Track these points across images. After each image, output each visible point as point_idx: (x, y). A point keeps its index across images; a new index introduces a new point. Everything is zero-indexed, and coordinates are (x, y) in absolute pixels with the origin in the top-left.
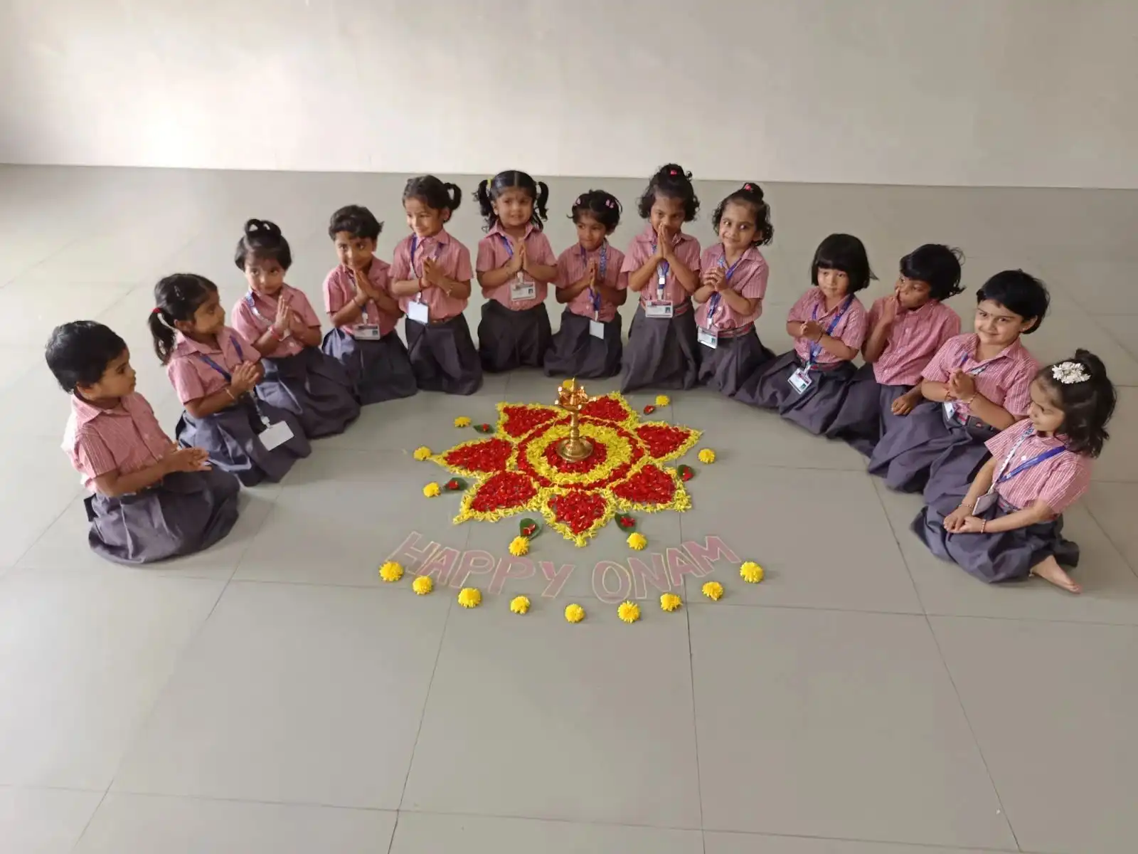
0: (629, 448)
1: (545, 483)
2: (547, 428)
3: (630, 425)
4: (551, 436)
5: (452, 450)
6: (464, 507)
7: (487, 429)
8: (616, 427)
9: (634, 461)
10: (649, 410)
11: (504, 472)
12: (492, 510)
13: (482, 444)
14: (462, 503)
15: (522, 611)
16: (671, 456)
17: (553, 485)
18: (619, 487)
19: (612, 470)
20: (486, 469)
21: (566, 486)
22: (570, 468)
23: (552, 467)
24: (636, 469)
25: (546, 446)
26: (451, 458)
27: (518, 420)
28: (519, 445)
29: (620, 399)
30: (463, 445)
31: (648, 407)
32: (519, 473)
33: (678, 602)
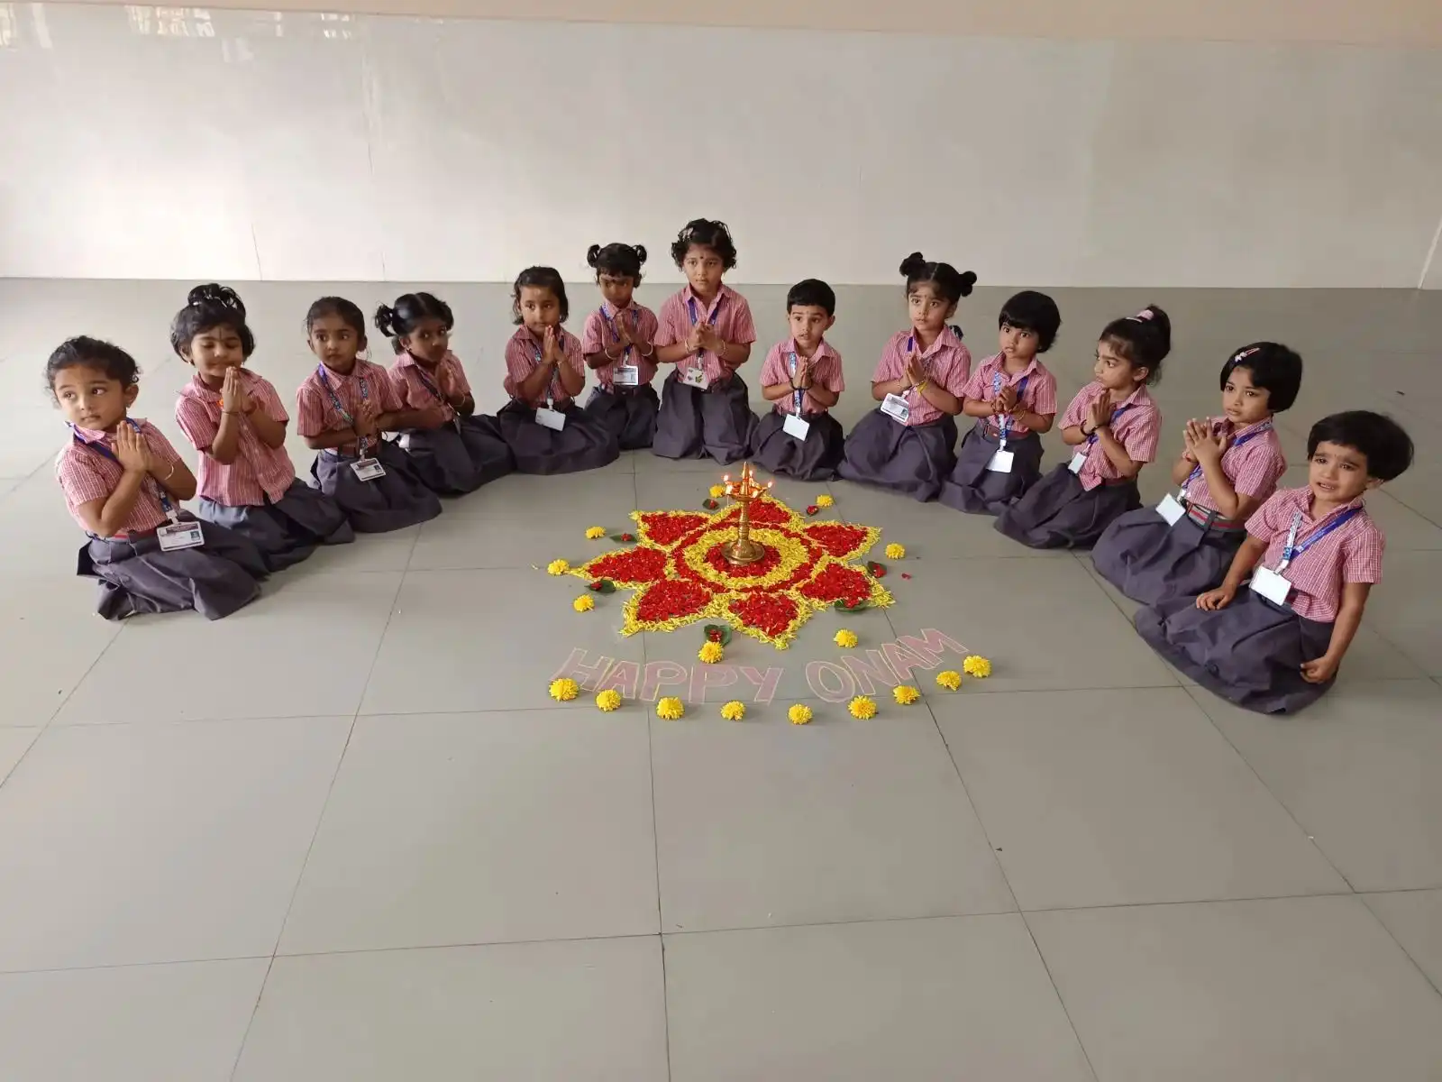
0: (803, 549)
1: (719, 589)
2: (701, 533)
3: (797, 524)
4: (708, 541)
5: (593, 562)
6: (630, 618)
7: (631, 539)
8: (782, 530)
9: (813, 561)
10: (813, 511)
11: (665, 583)
12: (664, 619)
13: (626, 554)
14: (625, 615)
15: (738, 717)
16: (853, 554)
17: (729, 590)
18: (804, 588)
19: (792, 571)
20: (643, 579)
21: (745, 590)
22: (742, 572)
23: (720, 572)
24: (819, 568)
25: (705, 553)
26: (595, 570)
27: (663, 528)
28: (673, 553)
29: (776, 501)
30: (604, 556)
31: (811, 508)
32: (683, 580)
33: (914, 693)
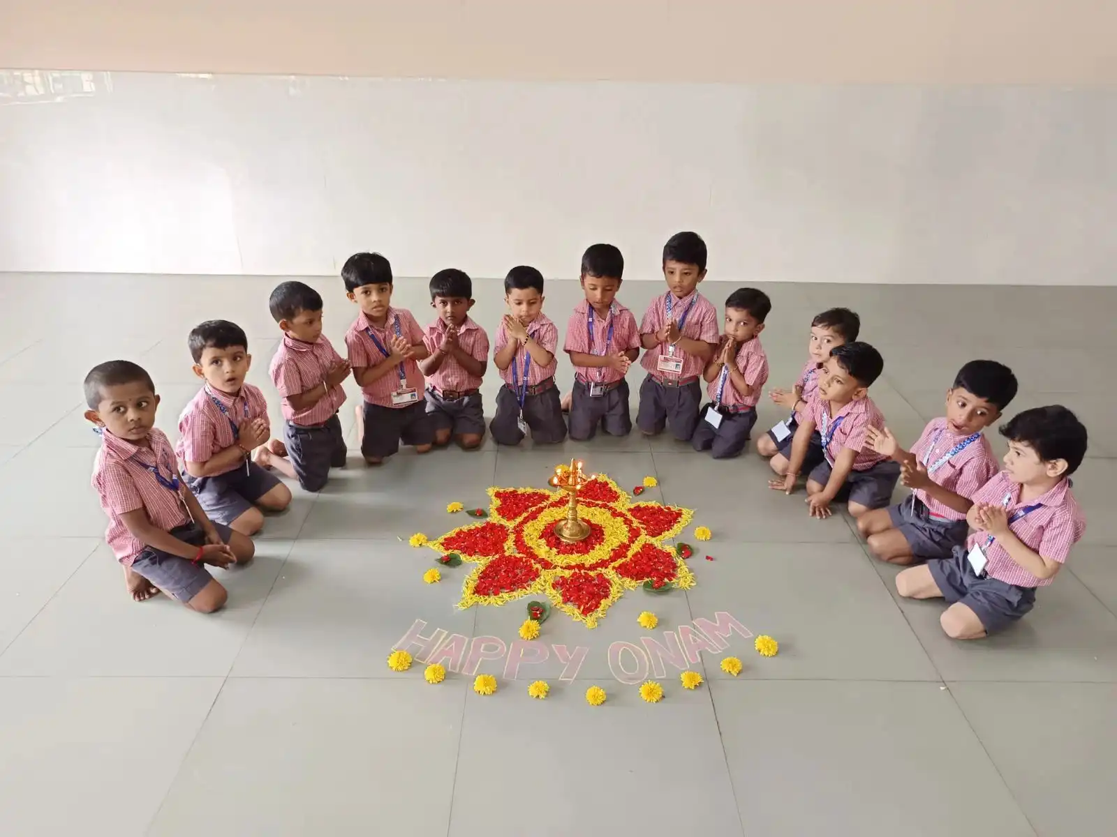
0: (625, 528)
1: (547, 565)
2: (541, 509)
3: (625, 503)
4: (546, 518)
5: (448, 535)
6: (467, 592)
7: (482, 514)
8: (610, 508)
9: (632, 541)
10: (638, 491)
11: (503, 556)
12: (496, 593)
13: (477, 528)
14: (464, 588)
15: (542, 696)
16: (667, 535)
17: (555, 568)
18: (620, 566)
19: (612, 550)
20: (485, 553)
21: (569, 567)
22: (569, 549)
23: (551, 549)
24: (635, 548)
25: (542, 529)
26: (448, 543)
27: (513, 504)
28: (515, 528)
29: (609, 481)
30: (457, 530)
31: (637, 488)
32: (519, 556)
33: (699, 679)
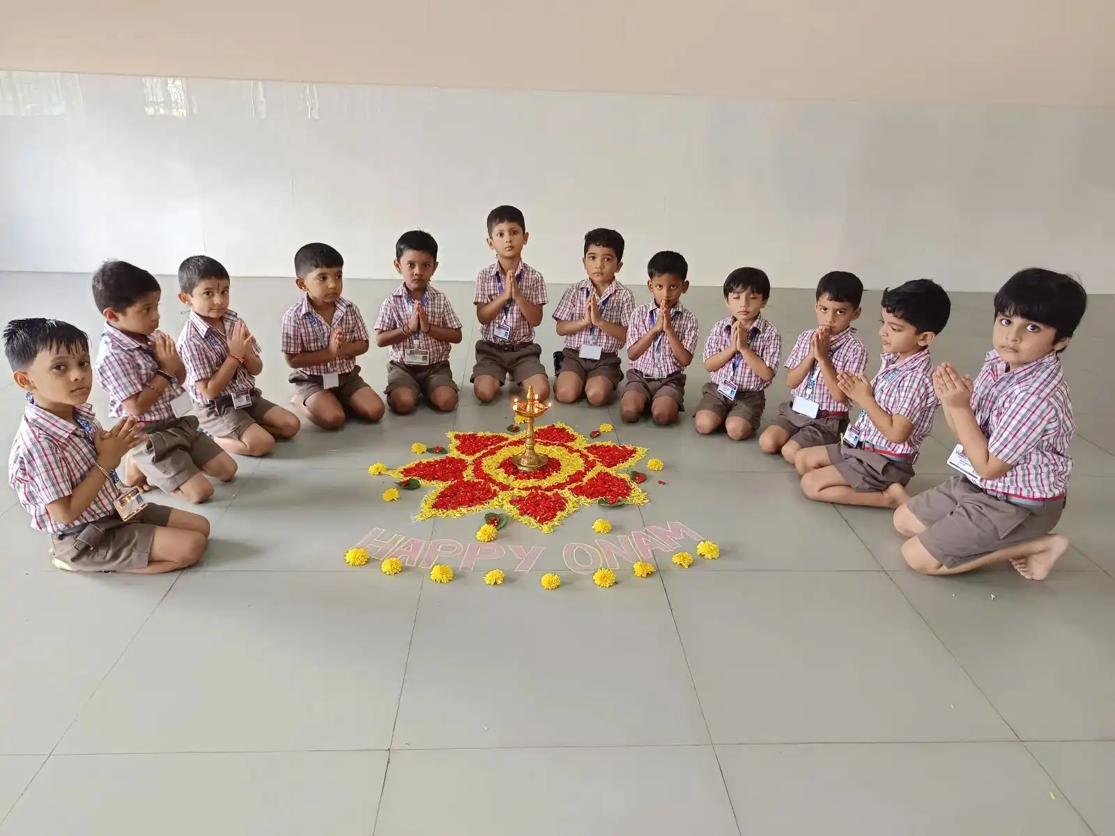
0: (581, 461)
1: (505, 488)
2: (501, 447)
3: (581, 443)
4: (504, 454)
5: (407, 466)
6: (425, 507)
7: (442, 451)
8: (567, 447)
9: (587, 469)
10: (595, 434)
11: (462, 482)
12: (454, 508)
13: (436, 461)
14: (423, 505)
15: (498, 582)
16: (621, 466)
17: (513, 489)
18: (576, 488)
19: (568, 476)
20: (443, 478)
21: (527, 489)
22: (527, 476)
23: (509, 475)
24: (591, 474)
25: (500, 462)
26: (407, 472)
27: (470, 444)
28: (474, 461)
29: (566, 427)
30: (417, 462)
31: (594, 433)
32: (477, 481)
33: (651, 568)
